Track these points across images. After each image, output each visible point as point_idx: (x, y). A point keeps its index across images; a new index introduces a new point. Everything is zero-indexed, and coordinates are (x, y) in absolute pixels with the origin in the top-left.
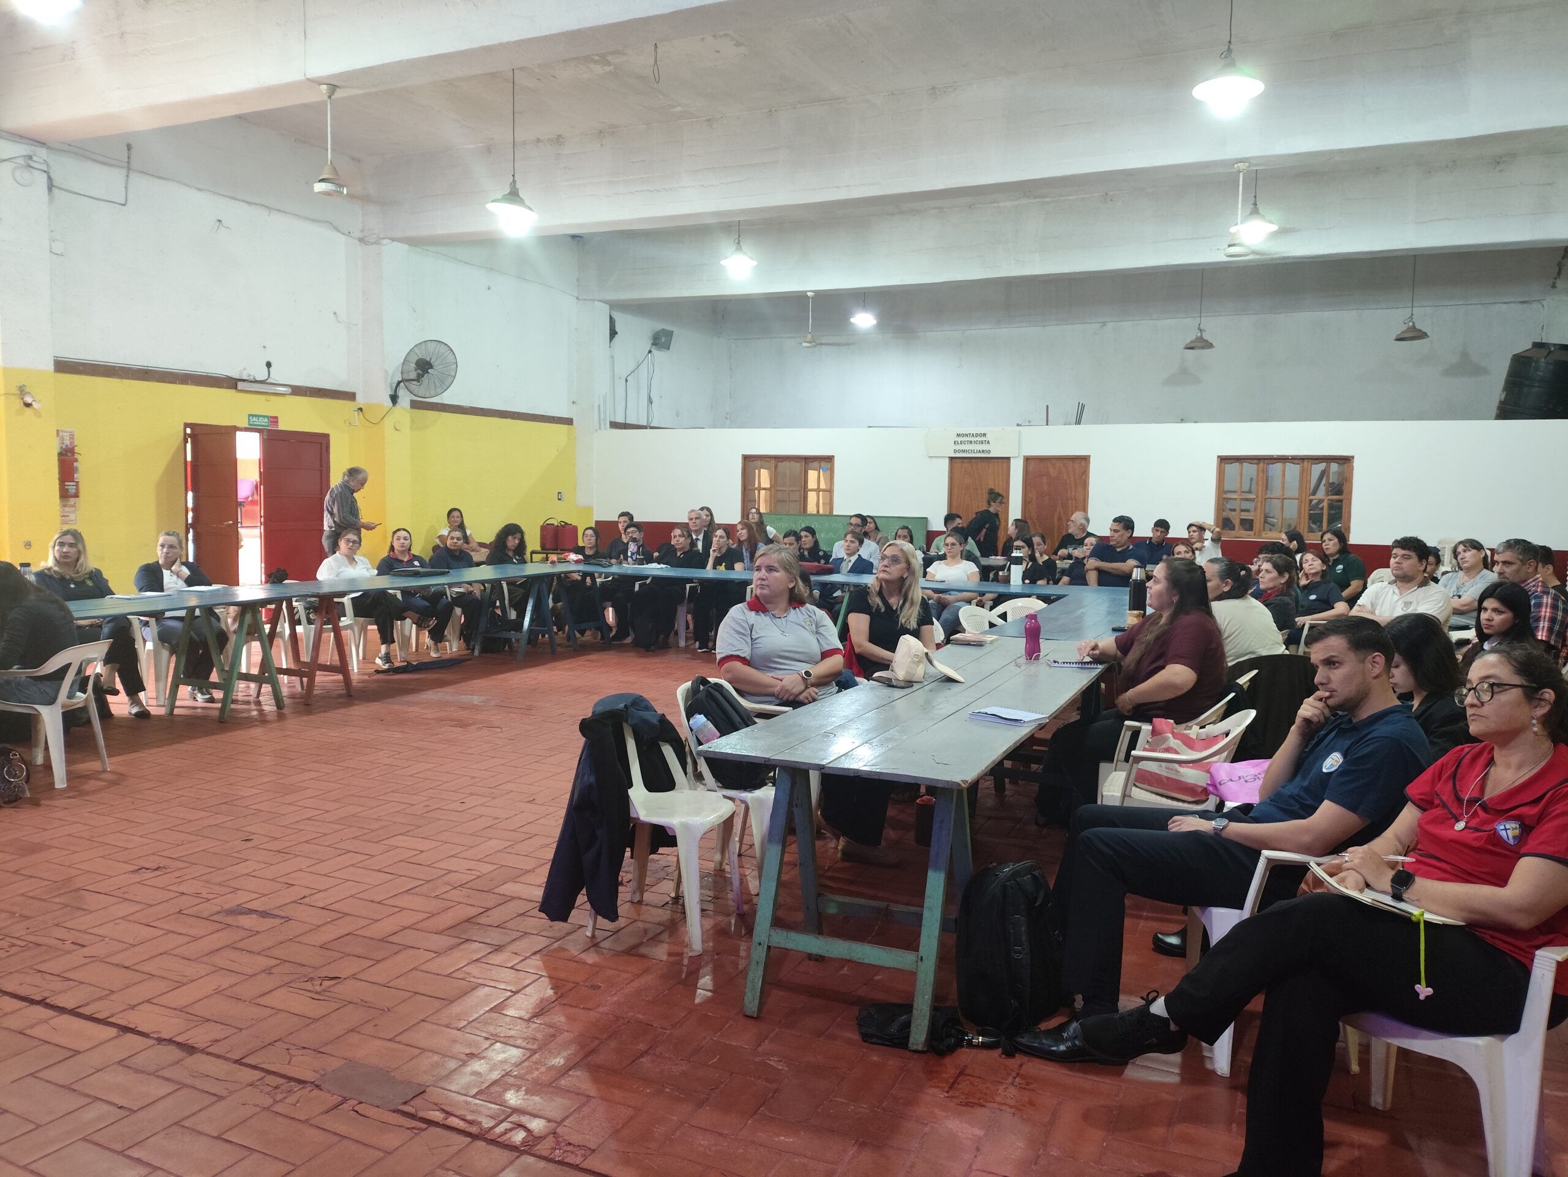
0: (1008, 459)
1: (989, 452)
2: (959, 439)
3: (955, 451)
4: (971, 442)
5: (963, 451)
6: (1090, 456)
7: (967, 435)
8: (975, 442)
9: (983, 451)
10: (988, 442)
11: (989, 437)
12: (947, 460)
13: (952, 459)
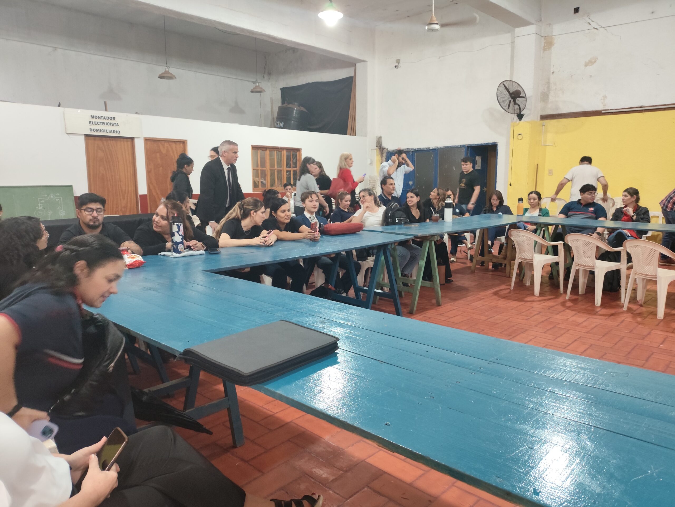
0: (132, 139)
1: (119, 132)
2: (94, 120)
3: (91, 130)
4: (103, 123)
5: (98, 130)
6: (186, 140)
7: (99, 117)
8: (107, 124)
9: (114, 132)
10: (118, 125)
11: (118, 120)
12: (83, 138)
13: (87, 136)
